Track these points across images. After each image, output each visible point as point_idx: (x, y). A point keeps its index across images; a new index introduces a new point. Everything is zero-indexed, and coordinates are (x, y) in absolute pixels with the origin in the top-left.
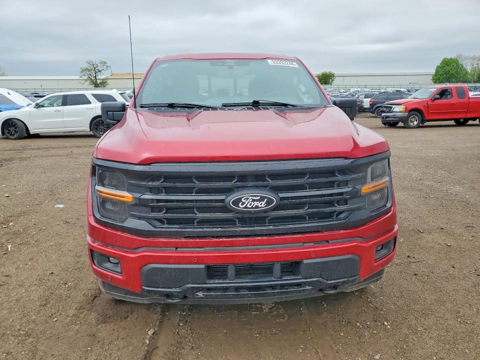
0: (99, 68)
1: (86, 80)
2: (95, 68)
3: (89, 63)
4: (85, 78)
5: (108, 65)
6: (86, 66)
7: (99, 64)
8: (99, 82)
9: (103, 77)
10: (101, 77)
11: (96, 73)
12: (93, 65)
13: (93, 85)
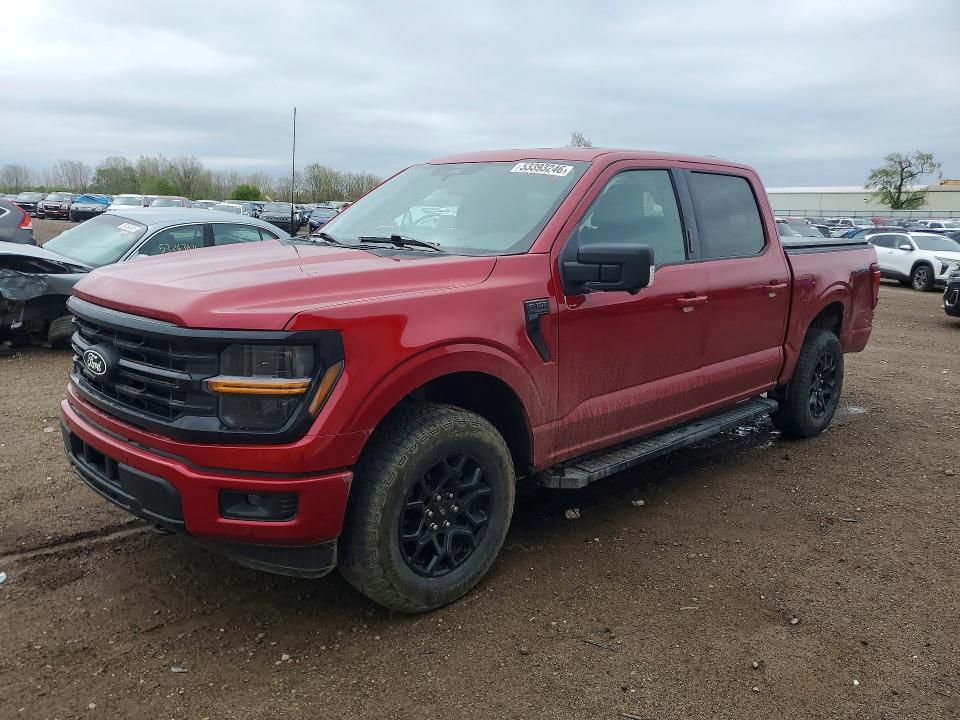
0: (913, 169)
1: (875, 194)
2: (903, 169)
3: (891, 159)
4: (876, 189)
5: (934, 161)
6: (884, 165)
7: (913, 161)
8: (903, 197)
9: (917, 188)
10: (912, 187)
11: (902, 180)
12: (901, 163)
13: (890, 205)
